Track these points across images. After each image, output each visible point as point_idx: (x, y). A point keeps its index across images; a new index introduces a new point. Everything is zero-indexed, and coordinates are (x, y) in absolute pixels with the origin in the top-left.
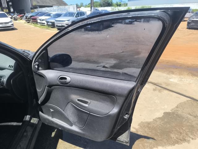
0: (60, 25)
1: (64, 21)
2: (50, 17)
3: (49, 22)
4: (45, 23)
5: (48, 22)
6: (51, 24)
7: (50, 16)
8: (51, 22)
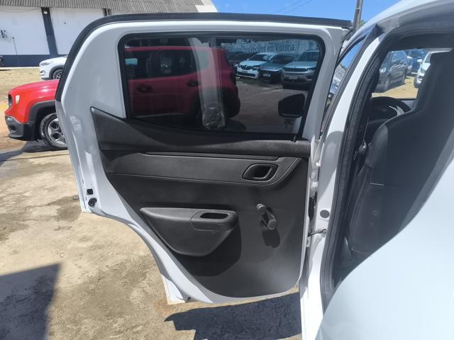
0: (296, 78)
1: (305, 70)
2: (264, 62)
3: (265, 72)
4: (254, 75)
6: (269, 76)
7: (264, 60)
8: (270, 72)
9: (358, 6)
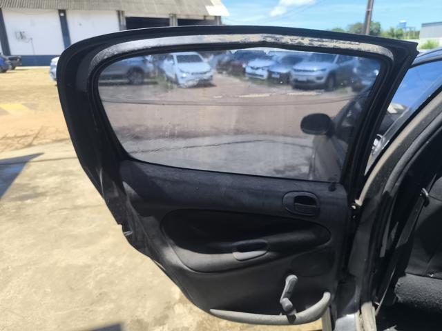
0: (305, 79)
3: (274, 73)
4: (262, 76)
5: (270, 73)
6: (278, 77)
7: (274, 61)
8: (278, 73)
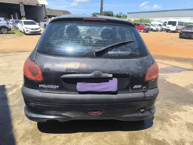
9: (101, 6)
